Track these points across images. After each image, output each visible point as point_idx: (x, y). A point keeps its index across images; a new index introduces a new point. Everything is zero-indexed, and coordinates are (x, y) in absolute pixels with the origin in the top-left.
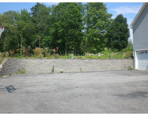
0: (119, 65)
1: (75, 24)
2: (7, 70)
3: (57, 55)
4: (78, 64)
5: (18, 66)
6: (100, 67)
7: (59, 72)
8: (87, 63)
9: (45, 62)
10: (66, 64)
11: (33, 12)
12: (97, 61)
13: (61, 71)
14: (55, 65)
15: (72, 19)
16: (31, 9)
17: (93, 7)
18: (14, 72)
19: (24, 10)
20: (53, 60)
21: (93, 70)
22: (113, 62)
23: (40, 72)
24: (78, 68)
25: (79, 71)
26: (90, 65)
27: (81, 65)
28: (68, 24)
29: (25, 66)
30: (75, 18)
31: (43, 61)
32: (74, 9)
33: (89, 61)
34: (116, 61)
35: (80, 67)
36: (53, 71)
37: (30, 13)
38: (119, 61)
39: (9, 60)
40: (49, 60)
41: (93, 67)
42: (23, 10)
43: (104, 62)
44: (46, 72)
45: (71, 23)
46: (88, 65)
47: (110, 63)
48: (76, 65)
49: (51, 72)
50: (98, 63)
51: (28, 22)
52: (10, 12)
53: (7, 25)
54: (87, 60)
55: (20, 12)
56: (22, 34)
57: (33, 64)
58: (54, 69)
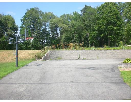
0: (128, 54)
1: (113, 21)
2: (49, 57)
3: (83, 47)
4: (97, 54)
5: (57, 55)
6: (113, 56)
7: (83, 59)
8: (103, 52)
9: (75, 52)
10: (88, 53)
11: (82, 13)
12: (111, 52)
13: (85, 58)
14: (80, 54)
15: (111, 17)
16: (81, 11)
17: (130, 5)
18: (54, 58)
19: (76, 12)
20: (79, 51)
21: (107, 58)
22: (123, 52)
23: (71, 59)
24: (97, 56)
25: (97, 58)
26: (105, 54)
27: (99, 55)
28: (107, 21)
29: (62, 55)
30: (113, 16)
31: (73, 51)
32: (112, 8)
33: (105, 52)
34: (126, 51)
35: (98, 55)
36: (79, 58)
37: (80, 14)
38: (129, 51)
39: (50, 51)
40: (77, 51)
41: (107, 56)
42: (74, 12)
43: (116, 52)
44: (74, 59)
45: (110, 20)
46: (104, 54)
47: (121, 53)
48: (95, 54)
49: (78, 59)
50: (111, 53)
51: (78, 22)
52: (65, 15)
53: (62, 25)
54: (103, 51)
55: (73, 14)
56: (75, 31)
57: (66, 53)
58: (80, 57)
